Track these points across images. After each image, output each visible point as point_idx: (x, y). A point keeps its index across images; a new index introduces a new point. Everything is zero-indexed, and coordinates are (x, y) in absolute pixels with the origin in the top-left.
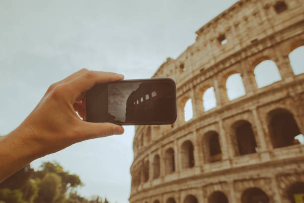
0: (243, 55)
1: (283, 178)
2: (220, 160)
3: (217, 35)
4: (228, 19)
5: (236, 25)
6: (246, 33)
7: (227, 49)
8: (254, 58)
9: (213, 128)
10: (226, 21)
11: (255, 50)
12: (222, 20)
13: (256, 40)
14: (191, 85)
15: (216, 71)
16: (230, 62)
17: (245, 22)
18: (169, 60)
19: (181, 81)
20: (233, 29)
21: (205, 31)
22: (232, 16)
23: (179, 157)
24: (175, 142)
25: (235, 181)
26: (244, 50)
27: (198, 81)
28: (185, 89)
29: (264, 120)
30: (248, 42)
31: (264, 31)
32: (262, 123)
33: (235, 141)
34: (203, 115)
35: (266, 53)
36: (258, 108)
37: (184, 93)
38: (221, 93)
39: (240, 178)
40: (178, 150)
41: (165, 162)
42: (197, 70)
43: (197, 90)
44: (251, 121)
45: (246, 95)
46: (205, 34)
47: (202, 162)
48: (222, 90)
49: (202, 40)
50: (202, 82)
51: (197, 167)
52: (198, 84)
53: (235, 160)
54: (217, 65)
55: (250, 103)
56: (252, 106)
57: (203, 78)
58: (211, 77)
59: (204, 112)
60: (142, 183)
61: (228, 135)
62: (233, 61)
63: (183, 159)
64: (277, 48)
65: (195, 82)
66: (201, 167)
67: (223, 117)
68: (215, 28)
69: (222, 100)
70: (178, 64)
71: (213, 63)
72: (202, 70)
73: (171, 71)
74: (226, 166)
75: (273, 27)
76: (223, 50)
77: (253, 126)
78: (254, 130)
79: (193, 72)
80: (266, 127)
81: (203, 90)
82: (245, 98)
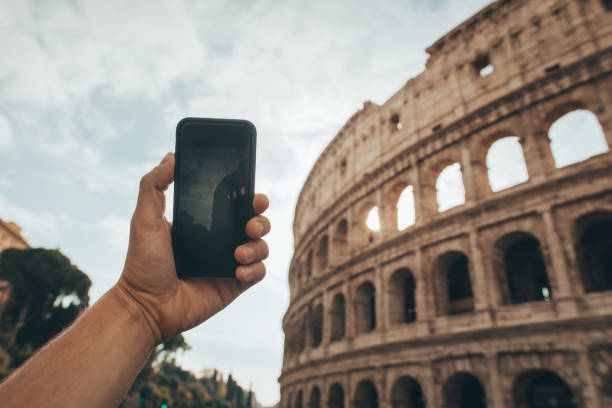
0: (527, 99)
1: (604, 354)
2: (470, 310)
3: (471, 56)
4: (497, 22)
5: (515, 36)
6: (535, 52)
7: (492, 86)
8: (549, 106)
9: (456, 246)
10: (492, 27)
11: (553, 88)
12: (484, 24)
13: (557, 67)
14: (413, 158)
15: (466, 130)
16: (499, 113)
17: (533, 29)
18: (368, 105)
19: (392, 148)
20: (507, 43)
21: (446, 48)
22: (505, 16)
23: (385, 301)
24: (378, 271)
25: (501, 355)
26: (530, 88)
27: (429, 149)
28: (399, 167)
29: (567, 233)
30: (540, 72)
31: (577, 49)
32: (562, 239)
33: (503, 274)
34: (436, 218)
35: (577, 95)
36: (554, 209)
37: (398, 174)
38: (474, 177)
39: (512, 349)
40: (383, 287)
41: (356, 309)
42: (425, 127)
43: (426, 168)
44: (538, 235)
45: (529, 181)
46: (447, 53)
47: (432, 312)
48: (477, 171)
49: (438, 66)
50: (436, 152)
51: (421, 322)
52: (428, 156)
53: (502, 312)
54: (469, 119)
55: (539, 199)
56: (541, 205)
57: (438, 145)
58: (455, 143)
59: (438, 213)
60: (307, 348)
61: (488, 261)
62: (504, 110)
63: (391, 305)
64: (603, 85)
65: (422, 153)
66: (430, 322)
67: (478, 225)
68: (467, 40)
69: (477, 191)
70: (388, 115)
71: (460, 114)
72: (436, 129)
73: (373, 129)
74: (483, 322)
75: (595, 40)
76: (484, 87)
77: (543, 245)
78: (545, 253)
79: (418, 131)
80: (570, 247)
81: (437, 169)
82: (527, 186)
